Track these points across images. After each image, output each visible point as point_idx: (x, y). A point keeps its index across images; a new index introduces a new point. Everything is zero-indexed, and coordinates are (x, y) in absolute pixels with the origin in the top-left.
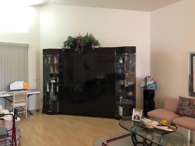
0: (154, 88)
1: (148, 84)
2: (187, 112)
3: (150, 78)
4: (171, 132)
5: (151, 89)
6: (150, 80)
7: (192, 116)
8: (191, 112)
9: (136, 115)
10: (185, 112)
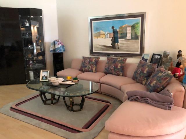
0: (62, 51)
1: (56, 47)
2: (88, 68)
3: (58, 41)
4: (74, 84)
5: (60, 52)
6: (58, 44)
7: (91, 70)
8: (91, 68)
9: (43, 76)
10: (87, 68)
